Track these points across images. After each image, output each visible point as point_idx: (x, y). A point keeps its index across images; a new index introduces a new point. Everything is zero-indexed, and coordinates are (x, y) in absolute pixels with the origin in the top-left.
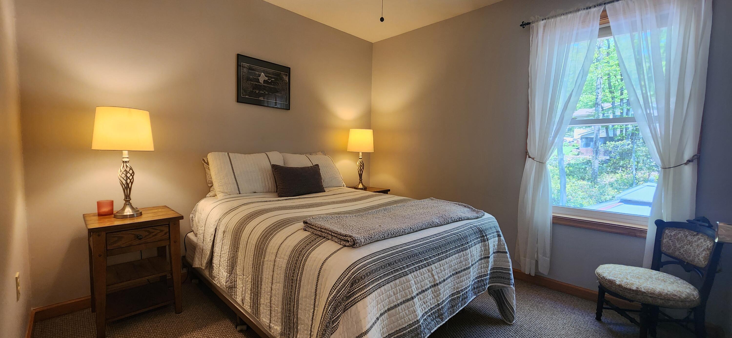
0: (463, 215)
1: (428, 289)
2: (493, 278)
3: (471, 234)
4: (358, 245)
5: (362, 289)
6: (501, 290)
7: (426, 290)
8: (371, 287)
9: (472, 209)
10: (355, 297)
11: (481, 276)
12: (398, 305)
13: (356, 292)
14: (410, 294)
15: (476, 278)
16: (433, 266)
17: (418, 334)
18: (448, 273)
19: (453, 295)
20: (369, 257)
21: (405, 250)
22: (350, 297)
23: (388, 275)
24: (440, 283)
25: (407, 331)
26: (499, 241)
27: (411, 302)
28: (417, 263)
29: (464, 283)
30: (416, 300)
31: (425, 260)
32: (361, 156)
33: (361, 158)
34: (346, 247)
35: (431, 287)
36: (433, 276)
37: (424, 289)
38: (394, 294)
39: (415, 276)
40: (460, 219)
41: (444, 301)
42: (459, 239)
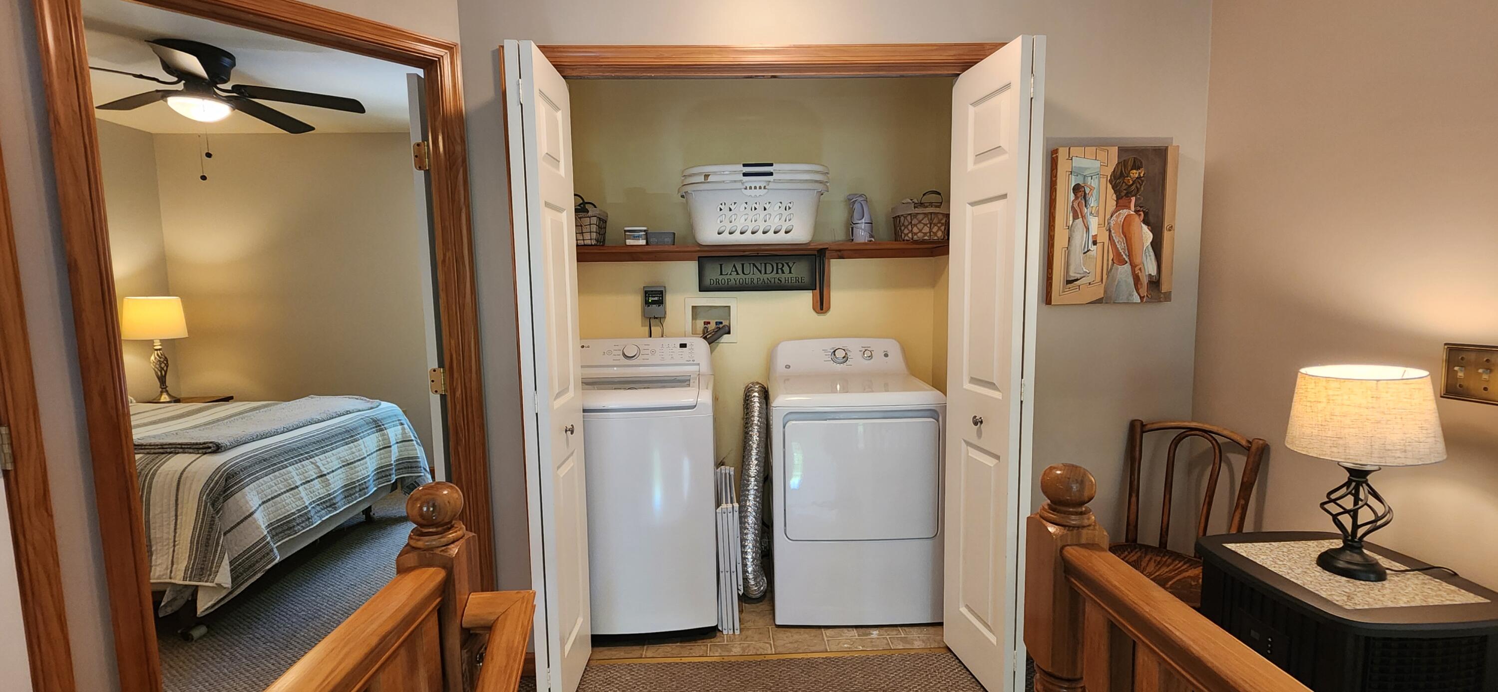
0: (350, 408)
1: (314, 479)
2: (399, 469)
3: (363, 425)
4: (223, 448)
5: (239, 482)
6: (415, 482)
7: (312, 480)
8: (247, 480)
9: (366, 400)
10: (231, 490)
11: (382, 467)
12: (282, 493)
13: (232, 486)
14: (294, 484)
15: (375, 470)
16: (316, 458)
17: (309, 519)
18: (336, 464)
19: (345, 486)
20: (239, 457)
21: (280, 447)
22: (225, 491)
23: (265, 469)
24: (328, 473)
25: (296, 515)
26: (403, 429)
27: (296, 490)
28: (296, 456)
29: (360, 474)
30: (300, 488)
31: (306, 453)
32: (160, 345)
33: (160, 350)
34: (207, 455)
35: (317, 478)
36: (318, 467)
37: (308, 479)
38: (276, 485)
39: (296, 468)
40: (348, 412)
41: (335, 491)
42: (347, 431)
